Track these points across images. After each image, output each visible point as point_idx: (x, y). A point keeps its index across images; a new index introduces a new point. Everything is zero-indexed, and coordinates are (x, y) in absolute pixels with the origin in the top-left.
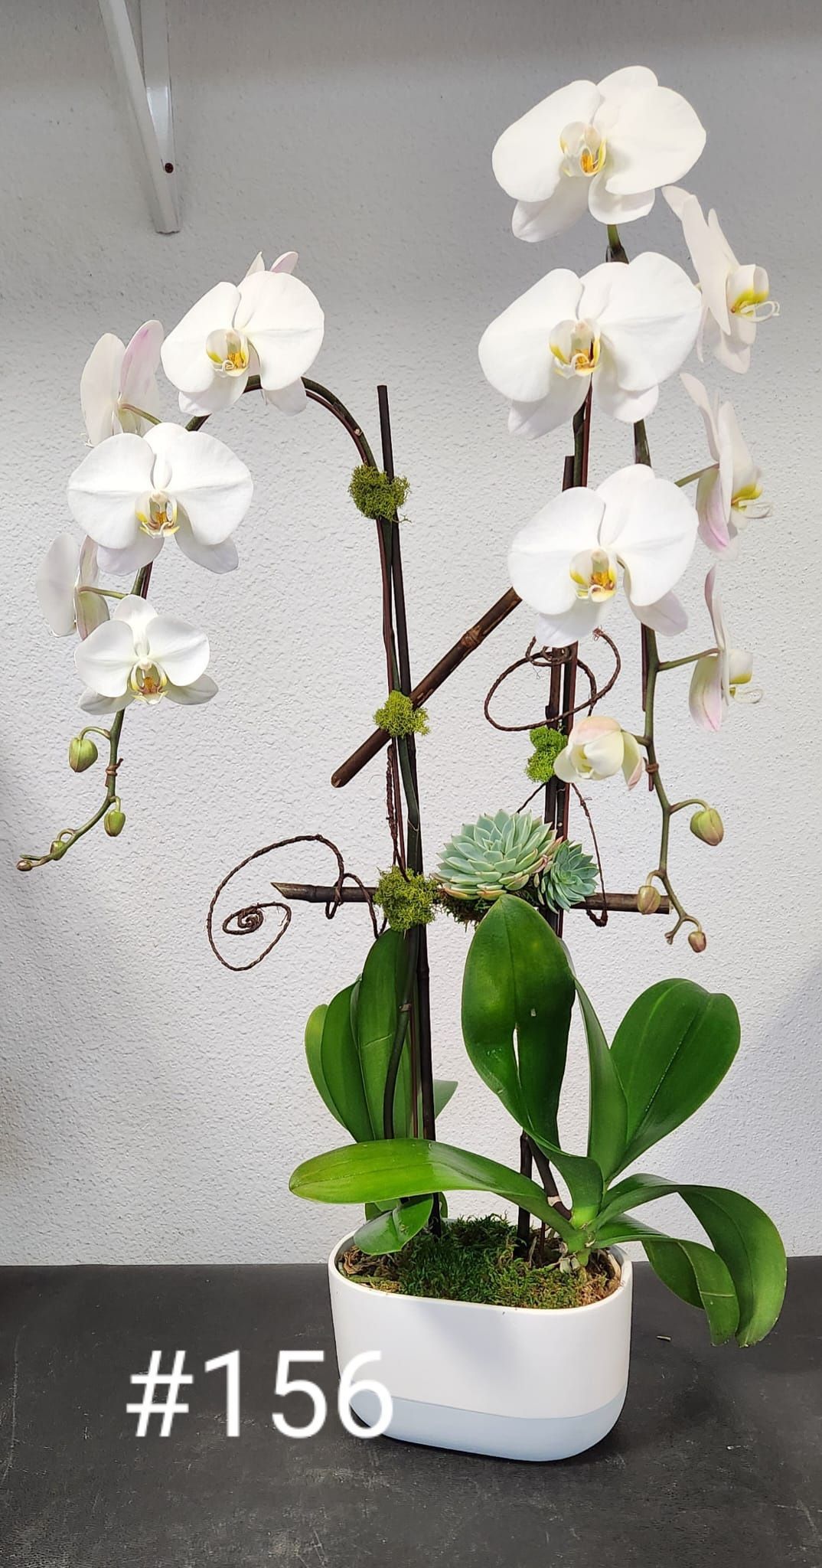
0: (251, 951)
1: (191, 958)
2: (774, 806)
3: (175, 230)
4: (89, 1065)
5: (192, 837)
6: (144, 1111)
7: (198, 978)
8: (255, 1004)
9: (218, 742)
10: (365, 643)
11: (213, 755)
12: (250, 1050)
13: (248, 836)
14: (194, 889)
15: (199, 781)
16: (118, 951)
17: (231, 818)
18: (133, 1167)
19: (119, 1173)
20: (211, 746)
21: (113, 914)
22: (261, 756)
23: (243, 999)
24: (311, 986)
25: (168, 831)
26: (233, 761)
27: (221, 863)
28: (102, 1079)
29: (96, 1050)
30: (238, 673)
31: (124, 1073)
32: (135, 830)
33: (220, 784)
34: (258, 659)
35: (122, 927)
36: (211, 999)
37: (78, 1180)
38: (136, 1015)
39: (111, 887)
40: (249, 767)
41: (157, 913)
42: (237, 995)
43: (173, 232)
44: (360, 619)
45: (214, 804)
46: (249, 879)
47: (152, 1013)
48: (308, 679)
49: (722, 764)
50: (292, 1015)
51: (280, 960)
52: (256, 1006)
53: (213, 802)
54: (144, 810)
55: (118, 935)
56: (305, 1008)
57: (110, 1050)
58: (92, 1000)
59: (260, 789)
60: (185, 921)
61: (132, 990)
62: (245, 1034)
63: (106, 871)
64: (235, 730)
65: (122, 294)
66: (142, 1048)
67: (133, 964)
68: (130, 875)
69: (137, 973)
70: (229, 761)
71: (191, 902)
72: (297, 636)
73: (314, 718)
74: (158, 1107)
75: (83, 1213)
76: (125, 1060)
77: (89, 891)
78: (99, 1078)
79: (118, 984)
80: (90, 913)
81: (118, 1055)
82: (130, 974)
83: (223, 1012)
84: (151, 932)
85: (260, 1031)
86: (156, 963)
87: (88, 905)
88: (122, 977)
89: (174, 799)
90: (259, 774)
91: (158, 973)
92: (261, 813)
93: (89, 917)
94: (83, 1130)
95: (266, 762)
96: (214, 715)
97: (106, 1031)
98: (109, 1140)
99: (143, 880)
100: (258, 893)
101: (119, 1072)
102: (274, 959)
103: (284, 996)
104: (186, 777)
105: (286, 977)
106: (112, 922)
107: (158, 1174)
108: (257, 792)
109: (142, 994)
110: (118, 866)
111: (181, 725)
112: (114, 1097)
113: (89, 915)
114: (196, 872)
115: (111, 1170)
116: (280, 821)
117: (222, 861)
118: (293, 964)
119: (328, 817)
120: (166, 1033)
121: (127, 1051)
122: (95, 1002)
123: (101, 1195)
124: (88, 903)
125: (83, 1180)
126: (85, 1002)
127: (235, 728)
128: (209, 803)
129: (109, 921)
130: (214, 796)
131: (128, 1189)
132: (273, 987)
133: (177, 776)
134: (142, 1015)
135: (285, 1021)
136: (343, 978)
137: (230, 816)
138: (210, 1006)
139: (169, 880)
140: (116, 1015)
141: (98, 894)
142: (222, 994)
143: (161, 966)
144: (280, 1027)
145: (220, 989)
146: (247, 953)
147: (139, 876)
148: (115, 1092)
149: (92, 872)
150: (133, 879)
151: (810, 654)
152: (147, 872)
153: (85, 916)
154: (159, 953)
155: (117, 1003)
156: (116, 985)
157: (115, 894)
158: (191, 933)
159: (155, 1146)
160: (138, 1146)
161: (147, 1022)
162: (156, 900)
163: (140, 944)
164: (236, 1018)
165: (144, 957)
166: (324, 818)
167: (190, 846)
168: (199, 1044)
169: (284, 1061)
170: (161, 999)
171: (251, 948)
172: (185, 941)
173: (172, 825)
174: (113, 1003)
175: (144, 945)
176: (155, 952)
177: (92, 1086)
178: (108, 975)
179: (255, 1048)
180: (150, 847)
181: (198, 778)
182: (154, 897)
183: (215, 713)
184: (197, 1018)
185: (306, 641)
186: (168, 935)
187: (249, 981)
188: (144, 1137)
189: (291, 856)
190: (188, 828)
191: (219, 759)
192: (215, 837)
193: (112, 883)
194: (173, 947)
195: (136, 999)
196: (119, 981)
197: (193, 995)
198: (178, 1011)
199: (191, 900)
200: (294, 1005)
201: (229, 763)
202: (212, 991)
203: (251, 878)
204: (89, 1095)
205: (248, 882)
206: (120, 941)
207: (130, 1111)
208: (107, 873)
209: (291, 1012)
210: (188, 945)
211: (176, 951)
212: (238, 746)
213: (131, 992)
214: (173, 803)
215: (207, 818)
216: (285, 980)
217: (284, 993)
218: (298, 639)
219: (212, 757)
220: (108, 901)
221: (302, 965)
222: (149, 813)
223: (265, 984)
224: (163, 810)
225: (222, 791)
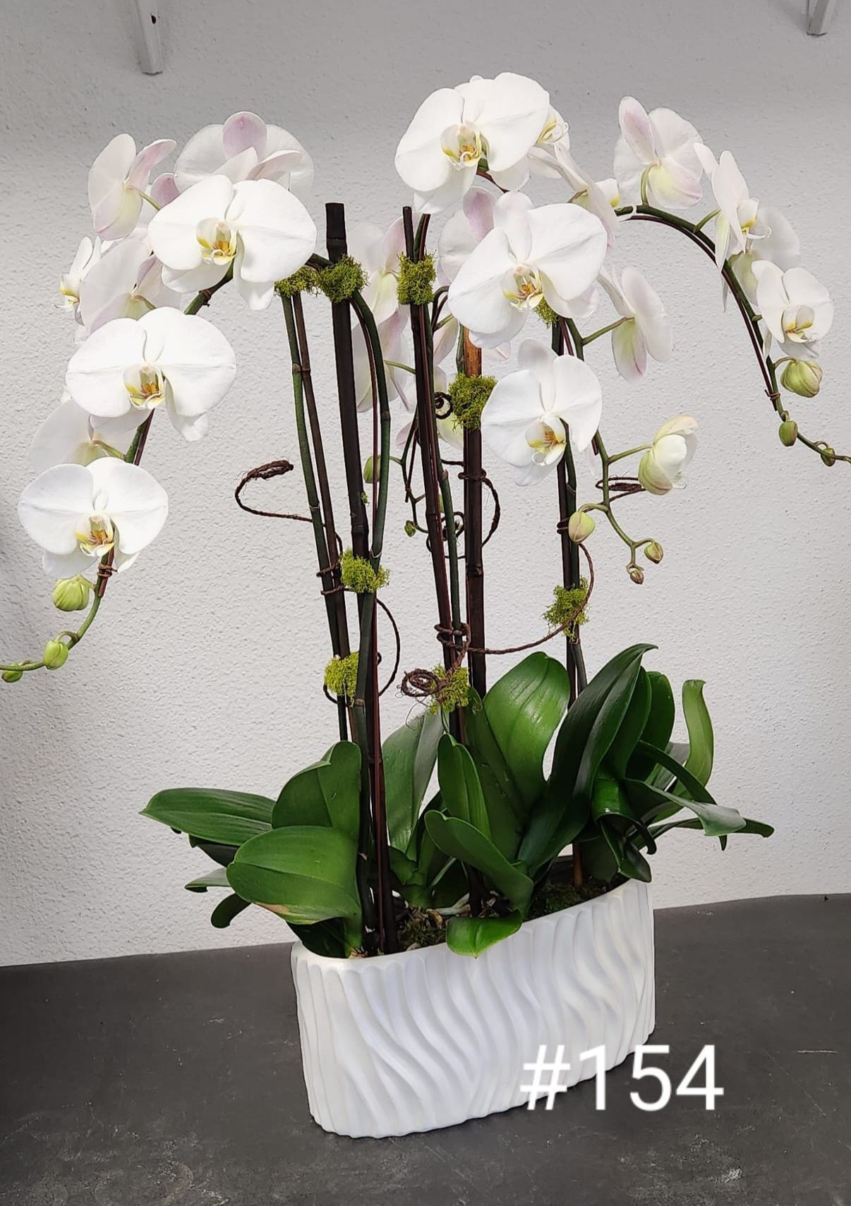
0: (241, 692)
1: (187, 701)
2: (681, 544)
3: (159, 71)
4: (97, 803)
5: (186, 593)
6: (149, 842)
7: (195, 718)
8: (245, 738)
9: (207, 507)
10: (333, 417)
11: (203, 519)
12: (242, 780)
13: (235, 589)
14: (188, 639)
15: (190, 543)
16: (122, 698)
17: (220, 574)
18: (140, 894)
19: (127, 900)
20: (201, 512)
21: (116, 665)
22: (245, 519)
23: (235, 735)
24: (295, 720)
25: (165, 589)
26: (222, 524)
27: (212, 615)
28: (110, 815)
29: (104, 789)
30: (222, 447)
31: (129, 809)
32: (135, 589)
33: (210, 544)
34: (241, 434)
35: (125, 676)
36: (207, 737)
37: (89, 909)
38: (139, 756)
39: (114, 641)
40: (235, 529)
41: (156, 662)
42: (230, 732)
43: (158, 73)
44: (327, 397)
45: (204, 562)
46: (238, 628)
47: (153, 752)
48: (284, 450)
49: (637, 509)
50: (279, 747)
51: (266, 699)
52: (246, 741)
53: (204, 561)
54: (142, 571)
55: (121, 684)
56: (290, 740)
57: (116, 788)
58: (99, 744)
59: (244, 548)
60: (182, 668)
61: (135, 732)
62: (237, 766)
63: (109, 626)
64: (222, 497)
65: (113, 125)
66: (145, 785)
67: (135, 709)
68: (131, 630)
69: (139, 717)
70: (217, 524)
71: (187, 651)
72: (274, 413)
73: (290, 484)
74: (161, 838)
75: (95, 940)
76: (131, 796)
77: (94, 645)
78: (107, 815)
79: (123, 728)
80: (96, 665)
81: (124, 792)
82: (133, 718)
83: (218, 748)
84: (151, 679)
85: (251, 763)
86: (156, 707)
87: (94, 658)
88: (126, 721)
89: (169, 559)
90: (243, 534)
91: (158, 716)
92: (246, 569)
93: (94, 669)
94: (93, 862)
95: (250, 523)
96: (203, 484)
97: (112, 772)
98: (117, 870)
99: (142, 633)
100: (246, 640)
101: (125, 808)
102: (261, 698)
103: (272, 730)
104: (179, 540)
105: (272, 713)
106: (116, 672)
107: (162, 899)
108: (242, 550)
109: (144, 735)
110: (120, 621)
111: (173, 495)
112: (121, 831)
113: (94, 667)
114: (189, 623)
115: (120, 898)
116: (263, 575)
117: (213, 613)
118: (279, 701)
119: (306, 569)
120: (166, 770)
121: (132, 788)
122: (101, 745)
123: (111, 922)
124: (94, 656)
125: (94, 909)
126: (93, 746)
127: (221, 495)
128: (200, 562)
129: (113, 671)
130: (204, 556)
131: (135, 914)
132: (261, 723)
133: (171, 539)
134: (145, 754)
135: (273, 753)
136: (323, 712)
137: (219, 573)
138: (205, 743)
139: (165, 632)
140: (121, 756)
141: (102, 648)
142: (216, 731)
143: (161, 710)
144: (269, 758)
145: (214, 727)
146: (238, 693)
147: (138, 630)
148: (122, 827)
149: (97, 628)
150: (134, 633)
151: (703, 415)
152: (146, 626)
153: (91, 668)
154: (158, 698)
155: (121, 745)
156: (120, 729)
157: (118, 647)
158: (187, 678)
159: (159, 874)
160: (143, 875)
161: (149, 761)
162: (154, 650)
163: (141, 691)
164: (229, 752)
165: (145, 702)
166: (302, 571)
167: (184, 600)
168: (196, 777)
169: (273, 789)
170: (161, 739)
171: (241, 689)
172: (182, 685)
173: (167, 583)
174: (117, 745)
175: (144, 692)
176: (155, 698)
177: (101, 822)
178: (113, 720)
179: (248, 778)
180: (149, 604)
181: (189, 540)
182: (154, 648)
183: (203, 482)
184: (194, 754)
185: (282, 417)
186: (166, 681)
187: (239, 719)
188: (148, 865)
189: (274, 605)
190: (182, 584)
191: (208, 523)
192: (205, 592)
193: (114, 638)
194: (172, 692)
195: (139, 740)
196: (124, 725)
197: (190, 734)
198: (177, 749)
199: (186, 648)
200: (280, 737)
201: (217, 526)
202: (207, 729)
203: (239, 626)
204: (98, 831)
205: (237, 631)
206: (123, 689)
207: (136, 843)
208: (110, 628)
209: (278, 744)
210: (184, 689)
211: (174, 695)
212: (225, 510)
213: (133, 734)
214: (168, 563)
215: (198, 575)
216: (272, 716)
217: (272, 727)
218: (275, 416)
219: (202, 521)
220: (111, 654)
221: (286, 702)
222: (146, 573)
223: (255, 720)
224: (159, 570)
225: (211, 551)
